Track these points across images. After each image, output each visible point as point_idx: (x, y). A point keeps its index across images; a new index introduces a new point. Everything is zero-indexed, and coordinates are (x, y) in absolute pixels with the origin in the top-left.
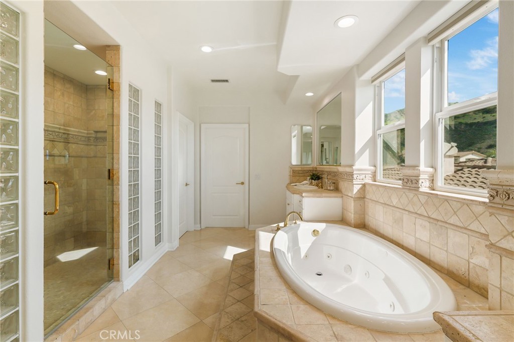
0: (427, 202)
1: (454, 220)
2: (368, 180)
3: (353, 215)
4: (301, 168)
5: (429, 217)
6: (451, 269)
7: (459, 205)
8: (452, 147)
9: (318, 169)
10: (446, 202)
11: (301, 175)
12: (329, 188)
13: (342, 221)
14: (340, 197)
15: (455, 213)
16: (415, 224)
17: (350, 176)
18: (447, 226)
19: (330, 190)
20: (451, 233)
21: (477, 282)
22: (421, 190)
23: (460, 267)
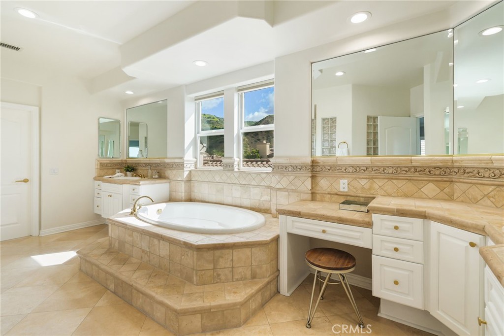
0: (239, 176)
1: (254, 183)
2: (193, 168)
3: (184, 194)
4: (110, 161)
5: (241, 184)
6: (252, 207)
7: (256, 175)
8: (204, 147)
9: (128, 162)
10: (250, 176)
11: (110, 168)
12: (154, 177)
13: (171, 199)
14: (168, 182)
15: (254, 179)
16: (232, 190)
17: (181, 166)
18: (250, 186)
19: (155, 178)
20: (252, 189)
21: (263, 208)
22: (235, 170)
23: (256, 204)
